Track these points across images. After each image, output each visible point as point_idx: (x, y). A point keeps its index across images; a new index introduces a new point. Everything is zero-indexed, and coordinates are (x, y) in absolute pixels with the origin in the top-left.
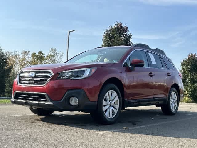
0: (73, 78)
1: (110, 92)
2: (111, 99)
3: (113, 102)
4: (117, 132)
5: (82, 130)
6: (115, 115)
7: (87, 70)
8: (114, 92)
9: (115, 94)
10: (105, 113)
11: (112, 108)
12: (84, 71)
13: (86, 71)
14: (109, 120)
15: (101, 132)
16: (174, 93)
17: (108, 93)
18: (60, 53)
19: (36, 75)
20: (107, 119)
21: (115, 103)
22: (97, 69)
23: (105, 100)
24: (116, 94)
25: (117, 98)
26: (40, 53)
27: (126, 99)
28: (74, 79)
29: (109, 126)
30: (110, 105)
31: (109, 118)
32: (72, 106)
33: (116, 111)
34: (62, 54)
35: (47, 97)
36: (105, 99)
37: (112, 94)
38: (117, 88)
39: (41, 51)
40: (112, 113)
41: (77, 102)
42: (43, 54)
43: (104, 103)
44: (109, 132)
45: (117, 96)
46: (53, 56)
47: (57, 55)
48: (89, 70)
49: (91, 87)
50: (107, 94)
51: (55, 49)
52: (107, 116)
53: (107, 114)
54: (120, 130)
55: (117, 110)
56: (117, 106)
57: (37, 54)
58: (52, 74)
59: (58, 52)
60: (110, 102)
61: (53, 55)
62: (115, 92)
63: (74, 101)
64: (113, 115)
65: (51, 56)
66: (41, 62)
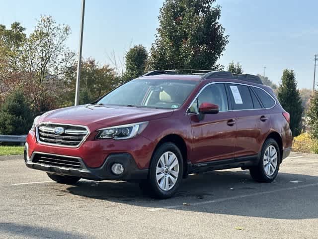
0: (116, 138)
1: (166, 154)
2: (167, 164)
3: (171, 168)
4: (173, 209)
5: (129, 206)
6: (173, 185)
7: (135, 125)
8: (172, 154)
9: (173, 156)
10: (159, 183)
11: (168, 176)
12: (131, 128)
13: (134, 128)
14: (164, 193)
15: (153, 210)
16: (271, 146)
17: (164, 156)
18: (61, 27)
19: (66, 131)
20: (161, 191)
21: (173, 169)
22: (149, 124)
23: (160, 166)
24: (175, 156)
25: (176, 162)
26: (16, 25)
27: (189, 163)
28: (118, 139)
29: (163, 201)
30: (166, 172)
31: (165, 190)
32: (115, 174)
33: (174, 180)
34: (67, 30)
35: (81, 162)
36: (160, 164)
37: (169, 157)
38: (177, 148)
39: (18, 22)
40: (169, 183)
41: (122, 169)
42: (22, 29)
43: (158, 170)
44: (163, 209)
45: (177, 159)
46: (47, 35)
47: (55, 31)
48: (138, 126)
49: (139, 149)
50: (162, 158)
51: (50, 17)
52: (161, 187)
53: (161, 185)
54: (178, 206)
55: (177, 179)
56: (176, 174)
57: (8, 28)
58: (88, 132)
59: (55, 25)
60: (167, 168)
61: (45, 31)
62: (174, 154)
63: (118, 169)
64: (169, 186)
65: (40, 35)
66: (18, 47)
